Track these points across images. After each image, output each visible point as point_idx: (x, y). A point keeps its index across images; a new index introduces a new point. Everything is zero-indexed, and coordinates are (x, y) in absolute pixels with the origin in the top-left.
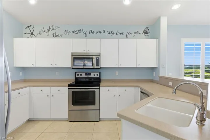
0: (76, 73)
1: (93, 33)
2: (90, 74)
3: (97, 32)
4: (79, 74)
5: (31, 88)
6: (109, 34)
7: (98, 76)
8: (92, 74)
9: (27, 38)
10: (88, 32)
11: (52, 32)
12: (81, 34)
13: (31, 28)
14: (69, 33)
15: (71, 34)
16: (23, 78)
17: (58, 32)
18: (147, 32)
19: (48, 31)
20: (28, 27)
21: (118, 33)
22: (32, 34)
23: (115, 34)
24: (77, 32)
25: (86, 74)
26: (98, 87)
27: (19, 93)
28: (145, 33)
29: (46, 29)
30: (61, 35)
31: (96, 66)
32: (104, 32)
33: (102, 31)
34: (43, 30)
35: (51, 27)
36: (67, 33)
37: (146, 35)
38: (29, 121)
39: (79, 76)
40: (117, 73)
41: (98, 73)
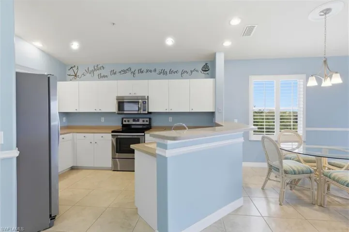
0: (123, 119)
1: (142, 72)
2: (138, 121)
3: (147, 71)
4: (127, 120)
5: (75, 134)
6: (160, 73)
7: (148, 123)
8: (141, 120)
9: (71, 80)
10: (137, 72)
11: (97, 73)
12: (129, 74)
13: (75, 69)
14: (115, 73)
15: (118, 74)
16: (66, 125)
17: (103, 72)
18: (206, 69)
19: (93, 71)
20: (72, 68)
21: (171, 72)
22: (76, 76)
23: (168, 73)
24: (125, 72)
25: (134, 121)
26: (143, 134)
27: (63, 138)
28: (203, 70)
29: (90, 69)
30: (107, 76)
31: (143, 111)
32: (155, 70)
33: (153, 70)
34: (88, 71)
35: (96, 68)
36: (113, 73)
37: (205, 72)
38: (73, 169)
39: (127, 123)
40: (171, 119)
41: (148, 120)
